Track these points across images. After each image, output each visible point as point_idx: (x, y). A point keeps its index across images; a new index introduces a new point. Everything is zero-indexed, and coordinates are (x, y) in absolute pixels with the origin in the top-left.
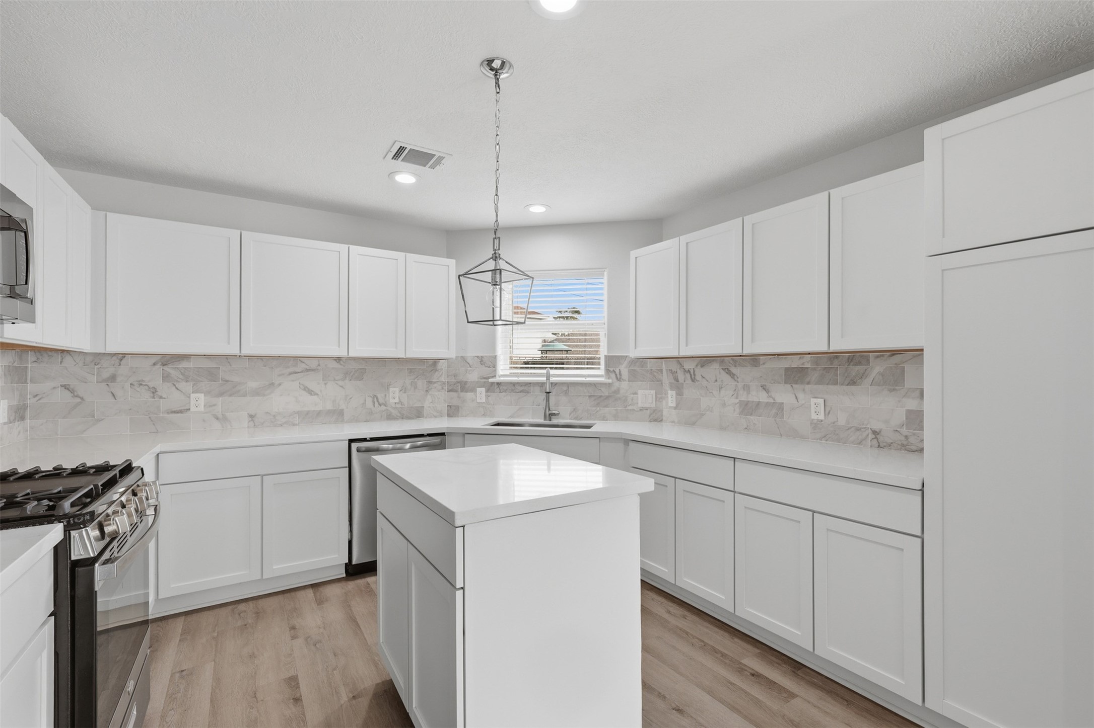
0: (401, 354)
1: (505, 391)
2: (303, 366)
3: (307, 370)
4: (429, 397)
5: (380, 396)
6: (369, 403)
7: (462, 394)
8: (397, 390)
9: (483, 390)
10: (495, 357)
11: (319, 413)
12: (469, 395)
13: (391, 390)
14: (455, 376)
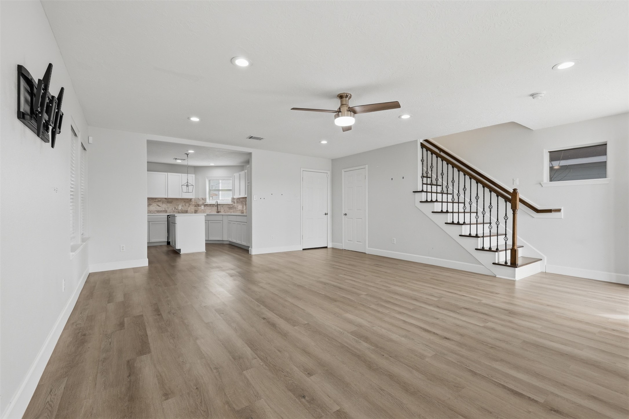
0: (181, 197)
1: (208, 206)
2: (157, 200)
3: (158, 201)
4: (189, 208)
5: (176, 208)
6: (174, 208)
7: (198, 207)
8: (181, 206)
9: (203, 206)
10: (206, 198)
11: (161, 211)
12: (200, 207)
13: (179, 206)
14: (196, 203)
